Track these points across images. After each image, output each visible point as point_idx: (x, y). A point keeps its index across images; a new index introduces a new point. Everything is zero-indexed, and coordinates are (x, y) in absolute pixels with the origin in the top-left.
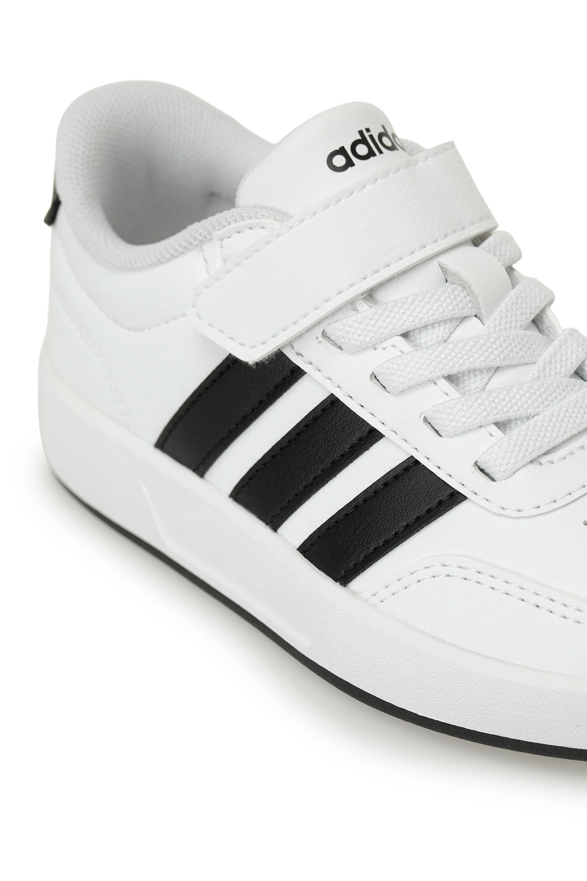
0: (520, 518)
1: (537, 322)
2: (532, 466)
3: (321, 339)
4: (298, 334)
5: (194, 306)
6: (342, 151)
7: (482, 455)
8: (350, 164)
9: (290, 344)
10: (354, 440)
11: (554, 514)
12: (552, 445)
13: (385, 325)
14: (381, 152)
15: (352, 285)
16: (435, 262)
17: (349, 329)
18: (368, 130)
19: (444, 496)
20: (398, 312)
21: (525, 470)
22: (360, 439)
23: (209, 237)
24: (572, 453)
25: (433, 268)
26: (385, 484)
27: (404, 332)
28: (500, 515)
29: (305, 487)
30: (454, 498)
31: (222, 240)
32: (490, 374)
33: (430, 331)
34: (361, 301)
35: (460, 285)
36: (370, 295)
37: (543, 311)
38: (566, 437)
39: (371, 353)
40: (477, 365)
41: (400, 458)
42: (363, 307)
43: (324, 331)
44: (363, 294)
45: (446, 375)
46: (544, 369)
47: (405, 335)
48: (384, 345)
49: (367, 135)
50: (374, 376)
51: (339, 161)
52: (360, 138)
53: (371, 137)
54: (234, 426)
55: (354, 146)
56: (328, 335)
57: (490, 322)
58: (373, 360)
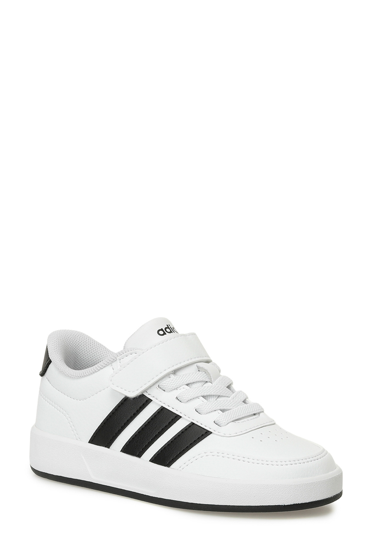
0: (231, 437)
1: (229, 387)
2: (232, 422)
3: (158, 388)
4: (150, 386)
5: (111, 381)
6: (162, 330)
7: (217, 418)
8: (164, 334)
9: (146, 391)
10: (170, 420)
11: (242, 435)
12: (239, 417)
13: (180, 381)
14: (174, 332)
15: (169, 368)
16: (195, 364)
17: (168, 383)
18: (169, 325)
19: (204, 432)
20: (184, 378)
21: (231, 423)
22: (172, 420)
23: (115, 359)
24: (245, 421)
25: (194, 367)
26: (182, 432)
27: (187, 383)
28: (224, 436)
29: (152, 439)
30: (207, 433)
31: (120, 360)
32: (216, 398)
33: (195, 385)
34: (172, 374)
35: (204, 372)
36: (175, 372)
37: (230, 385)
38: (243, 416)
39: (175, 391)
40: (212, 393)
41: (187, 423)
42: (172, 376)
43: (158, 385)
44: (172, 371)
45: (202, 395)
46: (234, 398)
47: (187, 385)
48: (180, 388)
49: (169, 326)
50: (177, 398)
51: (161, 332)
52: (167, 327)
53: (170, 327)
54: (123, 425)
55: (166, 329)
56: (160, 387)
57: (214, 383)
58: (176, 393)
